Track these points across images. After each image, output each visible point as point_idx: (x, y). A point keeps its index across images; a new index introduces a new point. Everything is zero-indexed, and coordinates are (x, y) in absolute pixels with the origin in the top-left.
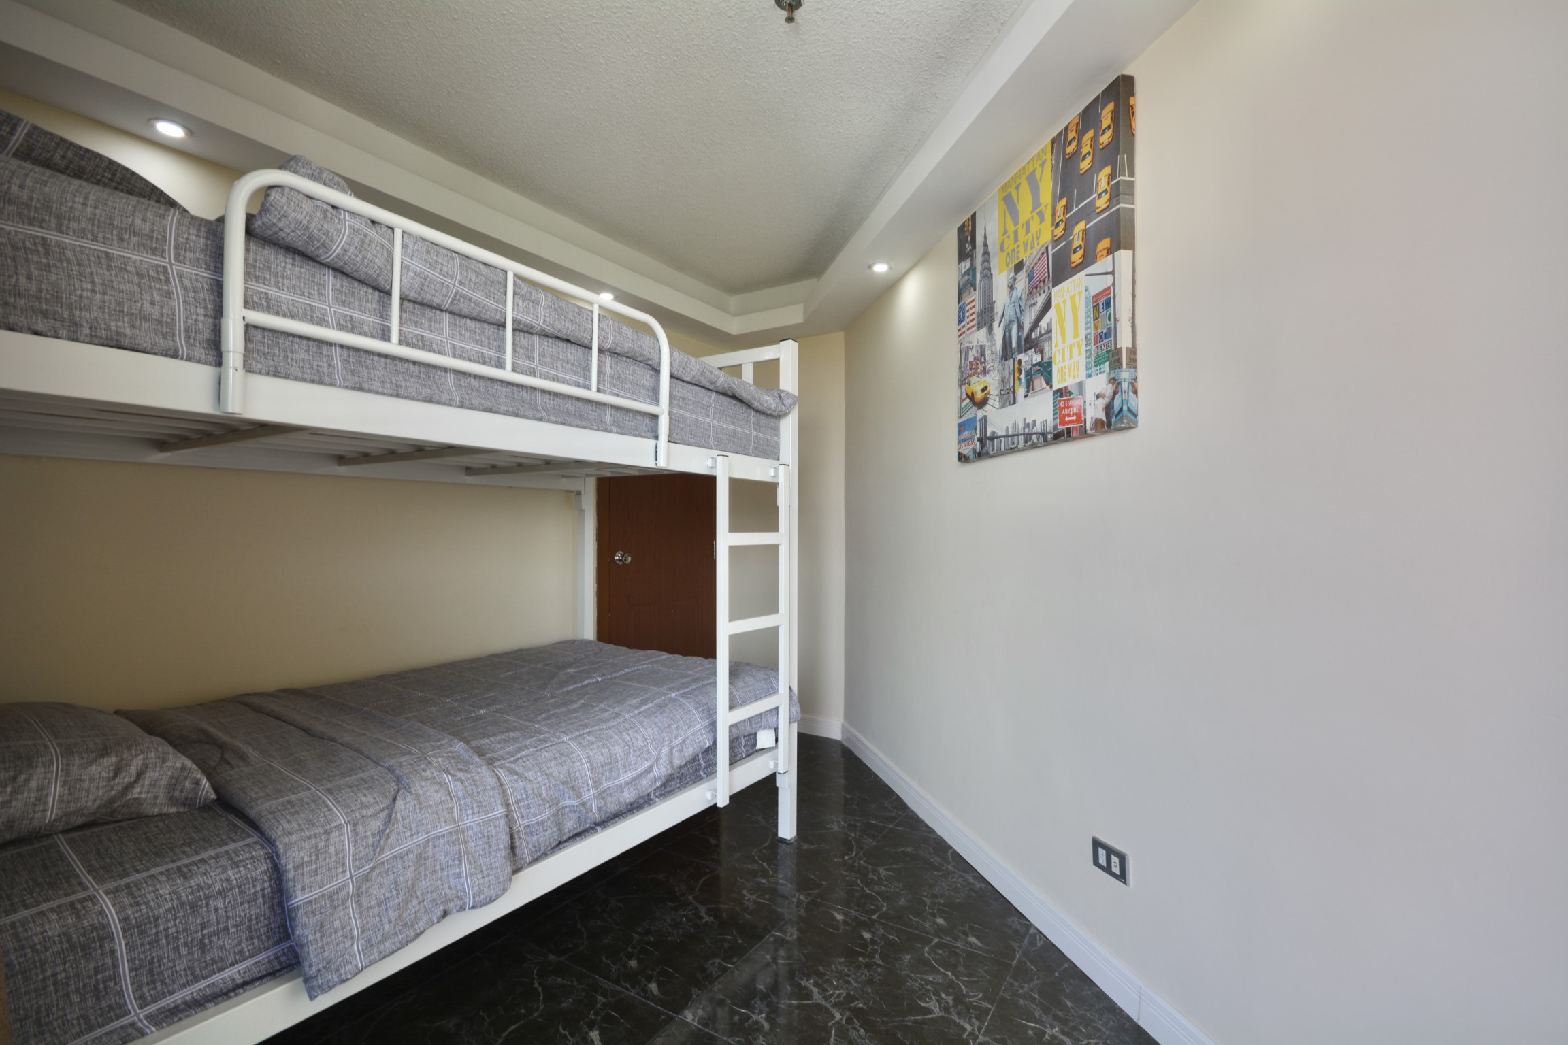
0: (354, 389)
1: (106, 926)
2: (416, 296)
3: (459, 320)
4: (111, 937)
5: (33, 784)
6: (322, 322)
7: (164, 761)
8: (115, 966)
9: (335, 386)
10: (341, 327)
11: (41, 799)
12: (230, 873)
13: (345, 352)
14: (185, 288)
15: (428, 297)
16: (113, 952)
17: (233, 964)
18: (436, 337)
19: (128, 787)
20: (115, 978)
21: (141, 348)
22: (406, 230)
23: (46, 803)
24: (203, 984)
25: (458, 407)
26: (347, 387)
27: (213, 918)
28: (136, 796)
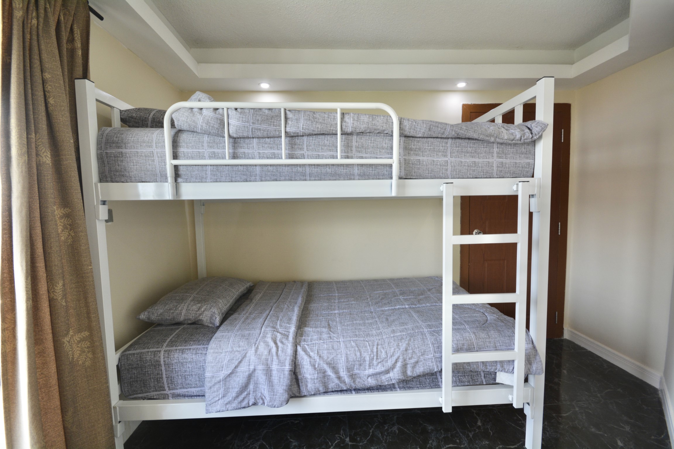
0: (214, 182)
1: (160, 362)
2: (236, 135)
3: (262, 140)
4: (160, 365)
5: (180, 308)
6: (203, 157)
7: (210, 309)
8: (162, 375)
9: (207, 182)
10: (210, 158)
11: (181, 314)
12: (194, 356)
13: (212, 167)
14: (158, 157)
15: (241, 134)
16: (161, 370)
17: (194, 387)
18: (250, 151)
19: (200, 315)
20: (162, 378)
21: (147, 181)
22: (228, 107)
23: (181, 315)
24: (185, 390)
25: (260, 181)
26: (211, 182)
27: (188, 369)
28: (201, 318)
